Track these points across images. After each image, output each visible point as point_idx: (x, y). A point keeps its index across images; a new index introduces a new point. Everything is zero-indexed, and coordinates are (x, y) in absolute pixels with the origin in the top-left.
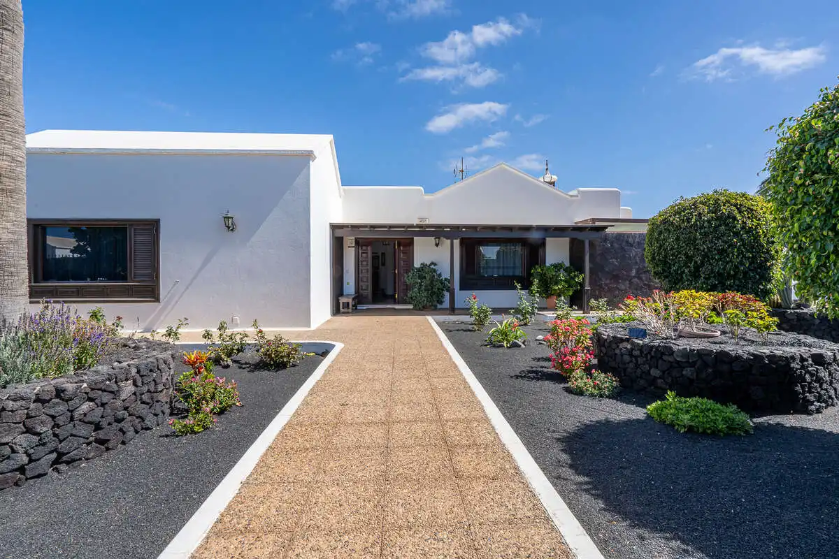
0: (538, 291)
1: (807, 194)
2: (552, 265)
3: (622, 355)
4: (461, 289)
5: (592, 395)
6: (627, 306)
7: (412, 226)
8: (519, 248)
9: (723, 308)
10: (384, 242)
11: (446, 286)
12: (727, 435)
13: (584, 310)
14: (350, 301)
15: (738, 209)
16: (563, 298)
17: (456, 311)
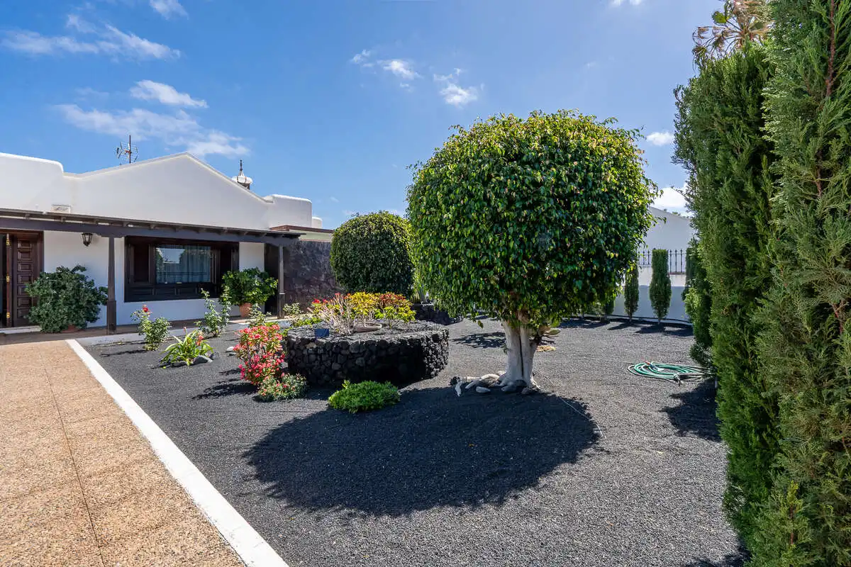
2: (246, 271)
3: (309, 355)
4: (126, 301)
6: (313, 309)
8: (207, 252)
9: (384, 306)
11: (102, 297)
13: (278, 316)
16: (257, 305)
17: (118, 329)
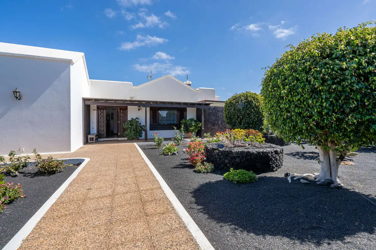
0: (183, 130)
1: (272, 94)
2: (189, 119)
3: (215, 155)
4: (150, 130)
5: (204, 172)
6: (217, 135)
7: (127, 101)
8: (176, 112)
9: (249, 136)
10: (112, 108)
11: (143, 128)
12: (249, 182)
13: (202, 138)
14: (94, 137)
15: (253, 99)
16: (193, 133)
17: (148, 140)
